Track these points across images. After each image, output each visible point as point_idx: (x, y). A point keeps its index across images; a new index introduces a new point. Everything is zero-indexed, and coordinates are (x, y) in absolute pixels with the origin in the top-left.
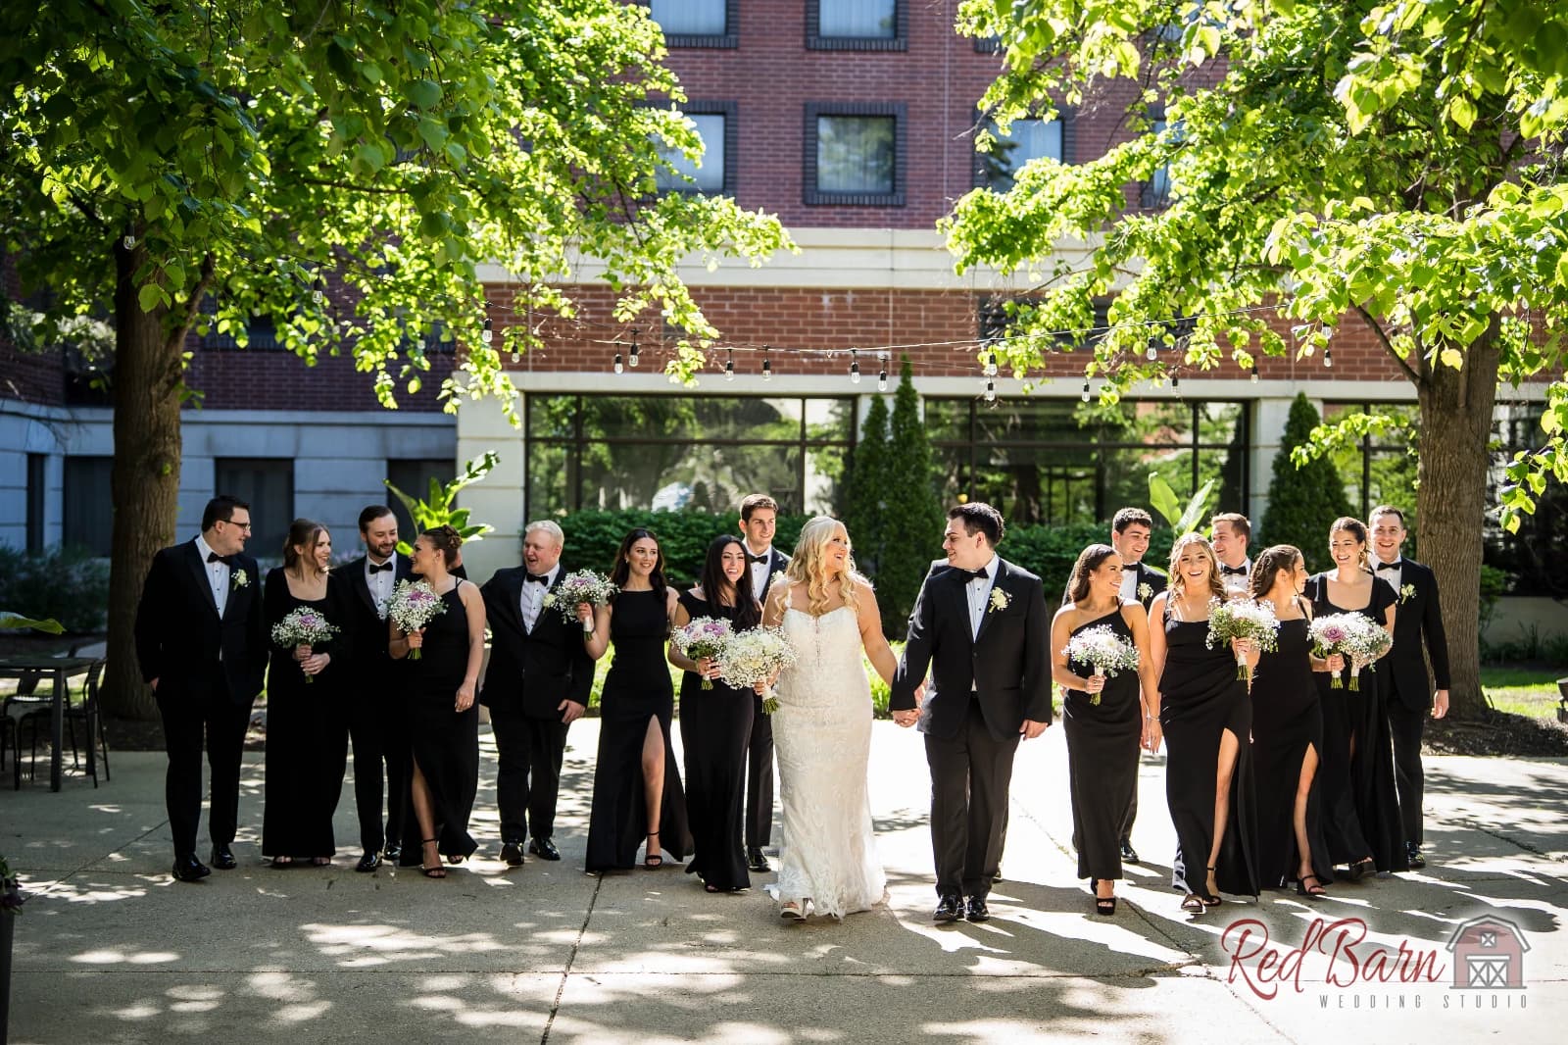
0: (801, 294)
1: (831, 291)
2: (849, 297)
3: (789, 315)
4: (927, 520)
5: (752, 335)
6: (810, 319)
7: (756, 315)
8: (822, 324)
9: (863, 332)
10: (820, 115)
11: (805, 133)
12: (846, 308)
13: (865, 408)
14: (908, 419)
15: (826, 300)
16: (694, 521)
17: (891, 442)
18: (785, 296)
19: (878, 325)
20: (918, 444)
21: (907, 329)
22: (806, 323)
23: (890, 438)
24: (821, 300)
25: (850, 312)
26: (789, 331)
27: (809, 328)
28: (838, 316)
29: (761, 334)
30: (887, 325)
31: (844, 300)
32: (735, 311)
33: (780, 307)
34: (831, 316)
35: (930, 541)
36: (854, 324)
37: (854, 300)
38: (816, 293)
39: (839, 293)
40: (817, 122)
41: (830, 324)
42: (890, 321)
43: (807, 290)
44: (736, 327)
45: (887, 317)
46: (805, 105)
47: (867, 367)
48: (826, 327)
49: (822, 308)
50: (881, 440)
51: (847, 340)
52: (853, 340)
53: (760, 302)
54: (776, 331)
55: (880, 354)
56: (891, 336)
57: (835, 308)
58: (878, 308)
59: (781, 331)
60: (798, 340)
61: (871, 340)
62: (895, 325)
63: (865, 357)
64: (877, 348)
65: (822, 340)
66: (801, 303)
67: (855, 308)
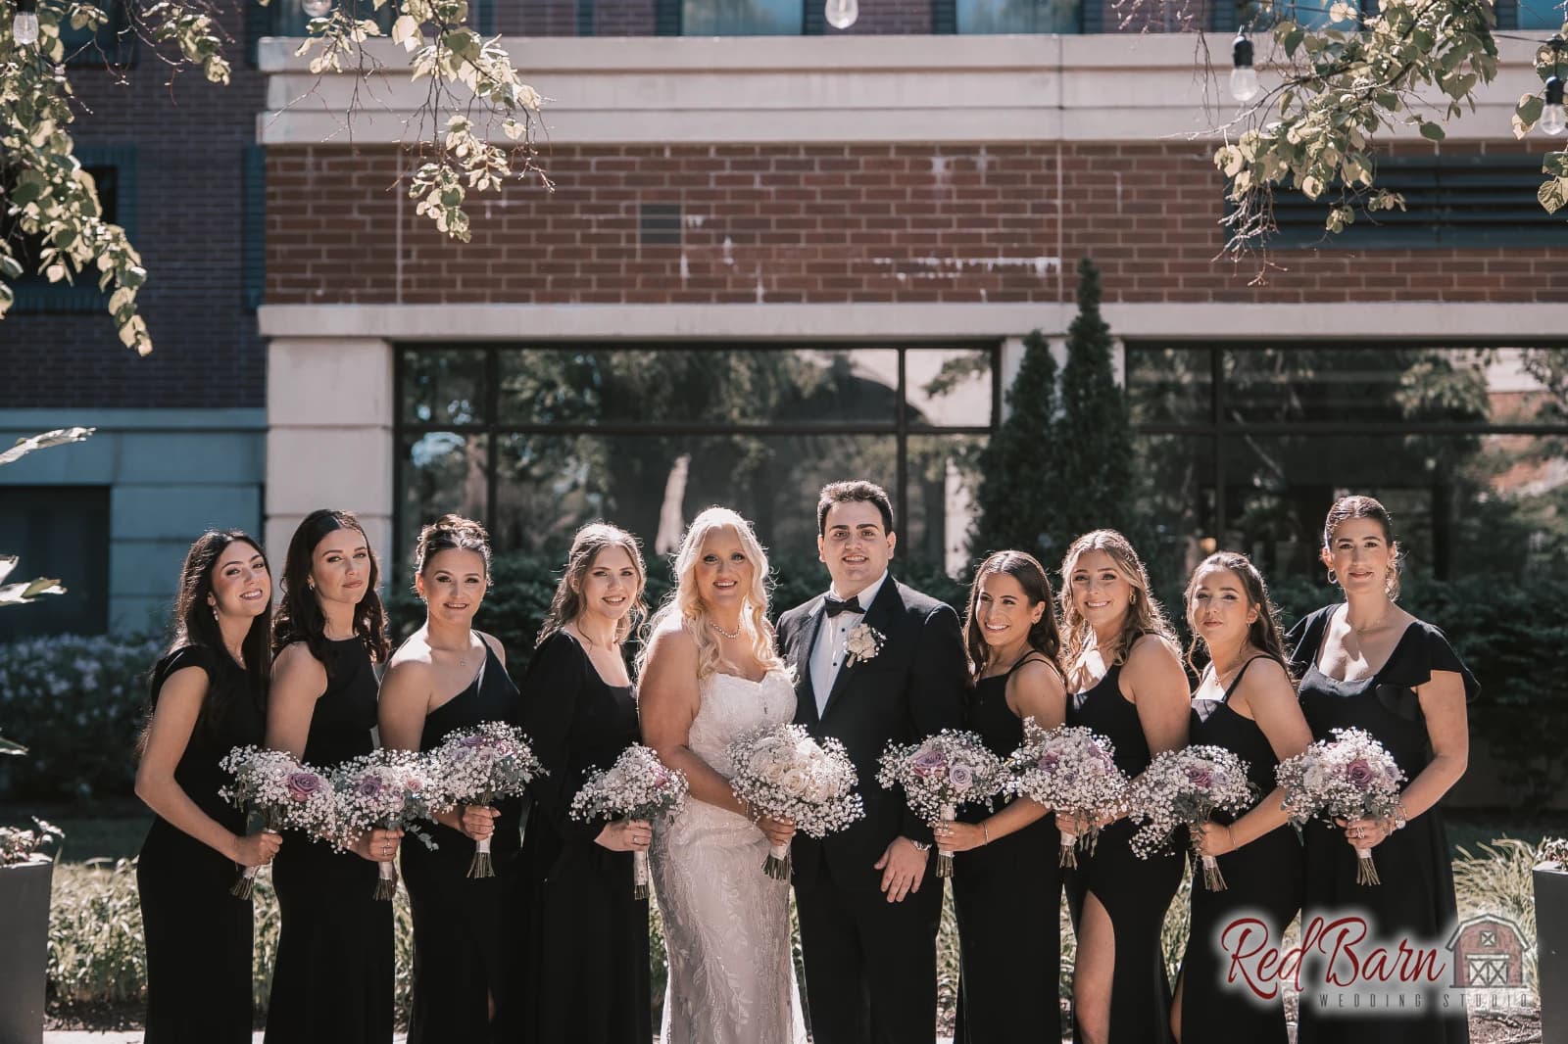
0: (892, 156)
1: (947, 149)
2: (982, 161)
3: (870, 194)
5: (803, 232)
6: (909, 200)
7: (811, 195)
8: (931, 209)
9: (1007, 223)
12: (976, 179)
13: (1014, 359)
14: (1093, 380)
15: (939, 165)
17: (1061, 423)
18: (861, 159)
19: (1036, 209)
21: (1090, 216)
22: (903, 209)
23: (1060, 414)
24: (929, 165)
25: (983, 186)
26: (871, 224)
27: (909, 217)
28: (960, 195)
29: (820, 231)
30: (1053, 209)
31: (973, 165)
32: (772, 189)
33: (854, 180)
34: (948, 194)
36: (990, 208)
37: (991, 165)
38: (920, 152)
39: (962, 152)
41: (947, 209)
42: (1059, 202)
43: (905, 148)
44: (774, 218)
45: (1053, 194)
47: (1017, 288)
48: (938, 215)
49: (932, 180)
50: (1043, 419)
51: (978, 237)
52: (992, 238)
53: (817, 172)
54: (847, 224)
55: (1041, 263)
56: (1060, 230)
57: (954, 180)
58: (1036, 179)
59: (856, 224)
60: (887, 238)
61: (1021, 238)
62: (1066, 209)
63: (1012, 268)
64: (1037, 253)
65: (932, 238)
66: (893, 173)
67: (991, 179)
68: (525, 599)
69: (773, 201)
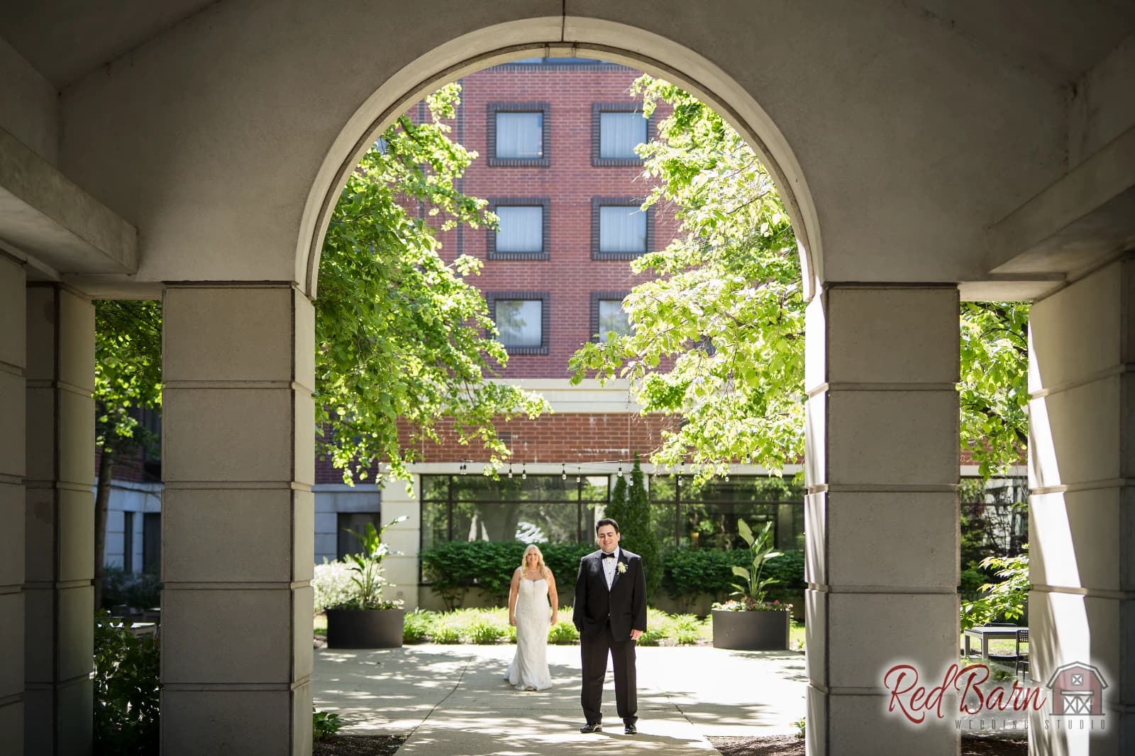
0: (577, 417)
1: (594, 415)
2: (605, 418)
3: (570, 429)
4: (649, 546)
5: (549, 440)
6: (582, 431)
7: (552, 429)
8: (589, 433)
9: (613, 438)
10: (600, 300)
11: (591, 311)
12: (603, 424)
13: (614, 480)
14: (638, 488)
15: (592, 420)
16: (516, 547)
17: (628, 502)
18: (568, 418)
19: (622, 434)
20: (643, 502)
21: (639, 436)
22: (580, 433)
23: (628, 499)
24: (588, 420)
25: (605, 426)
26: (571, 438)
27: (582, 436)
28: (599, 429)
29: (554, 440)
30: (627, 434)
31: (602, 420)
32: (539, 427)
33: (566, 424)
34: (594, 429)
35: (650, 558)
36: (608, 434)
37: (608, 420)
38: (586, 416)
39: (599, 416)
40: (599, 304)
41: (595, 434)
42: (629, 432)
43: (581, 415)
44: (540, 436)
45: (627, 429)
46: (591, 294)
47: (616, 457)
48: (592, 436)
49: (589, 424)
50: (623, 500)
51: (604, 443)
52: (608, 443)
53: (554, 422)
54: (563, 438)
55: (623, 451)
56: (629, 440)
57: (597, 424)
58: (622, 424)
59: (565, 438)
60: (575, 443)
61: (618, 443)
62: (631, 434)
63: (615, 452)
64: (621, 448)
65: (589, 443)
66: (577, 422)
67: (608, 424)
68: (466, 554)
69: (540, 431)
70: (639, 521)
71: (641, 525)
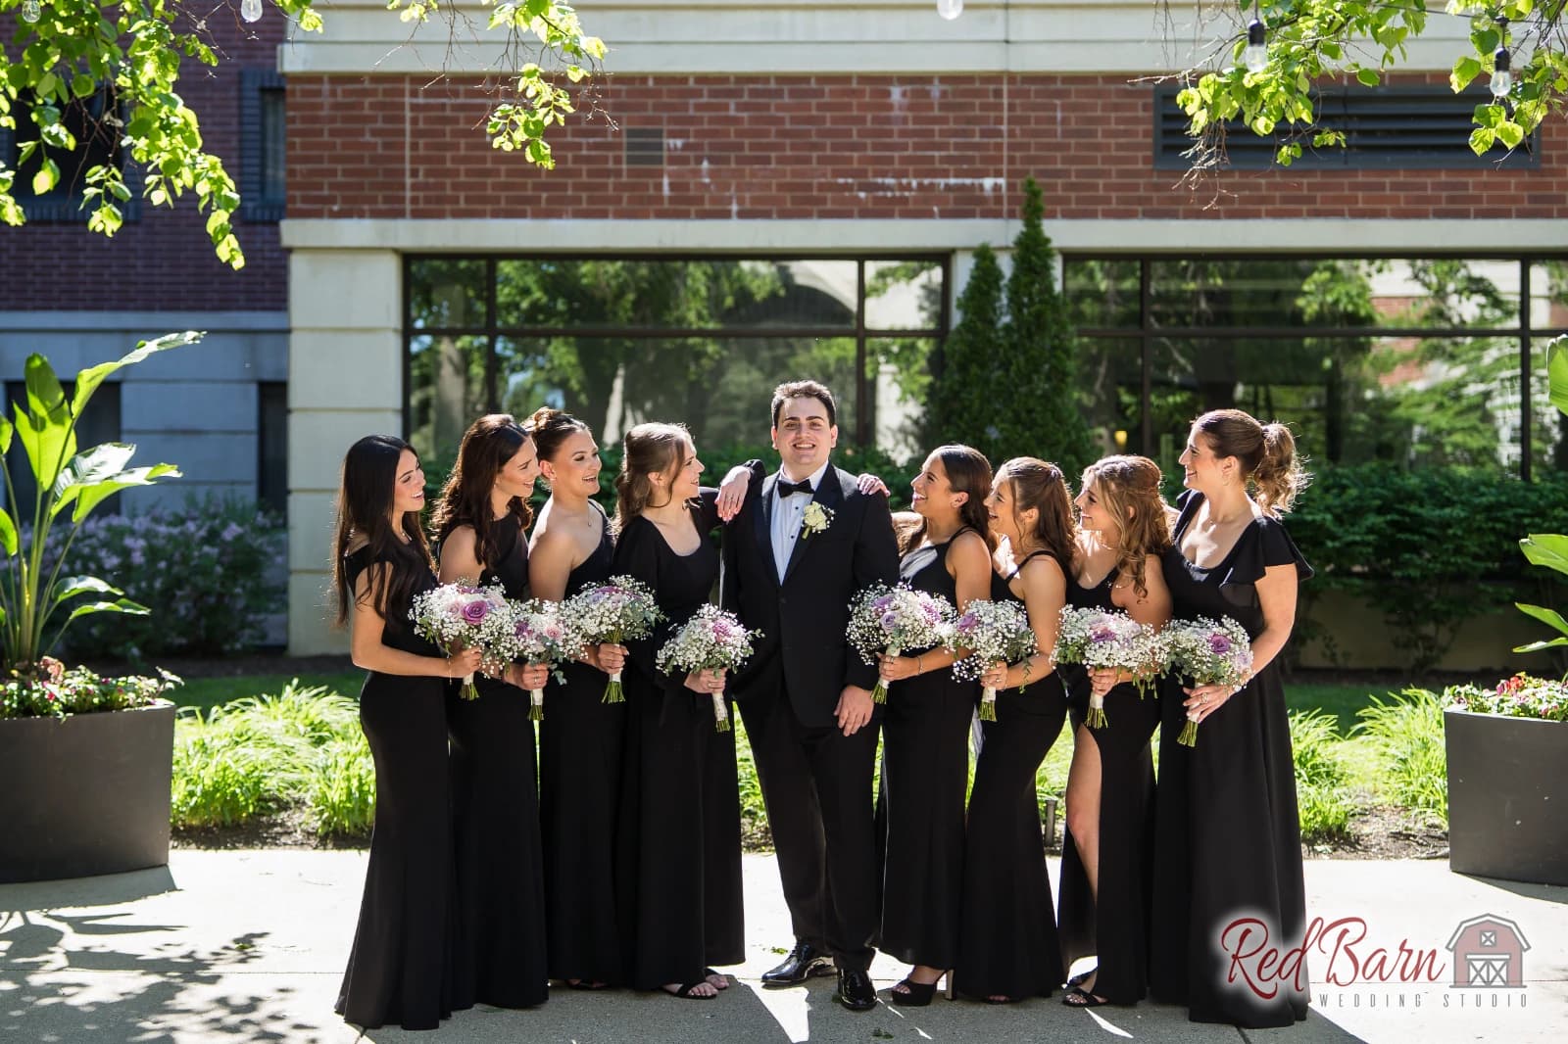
0: (854, 85)
1: (904, 79)
2: (935, 90)
3: (834, 120)
5: (774, 154)
6: (869, 125)
7: (781, 120)
8: (889, 134)
9: (957, 146)
12: (930, 107)
13: (964, 270)
14: (1035, 288)
15: (896, 93)
17: (1007, 328)
18: (826, 88)
19: (984, 134)
20: (1052, 330)
21: (1033, 140)
22: (863, 133)
23: (1006, 319)
24: (888, 94)
25: (936, 113)
26: (835, 147)
27: (869, 141)
28: (916, 120)
29: (788, 153)
30: (999, 134)
31: (926, 94)
32: (745, 115)
33: (820, 107)
34: (905, 120)
36: (942, 133)
37: (944, 94)
38: (879, 82)
39: (918, 82)
41: (903, 133)
42: (1004, 127)
43: (865, 79)
44: (747, 141)
45: (999, 120)
47: (966, 205)
48: (896, 139)
49: (890, 107)
50: (991, 323)
51: (932, 159)
52: (944, 160)
53: (787, 100)
54: (814, 147)
55: (988, 183)
56: (1005, 153)
57: (911, 107)
58: (984, 107)
59: (821, 147)
60: (849, 160)
61: (971, 160)
62: (1011, 134)
63: (962, 187)
64: (984, 174)
65: (890, 160)
66: (854, 101)
67: (943, 107)
69: (746, 126)
70: (1042, 386)
71: (1045, 396)
